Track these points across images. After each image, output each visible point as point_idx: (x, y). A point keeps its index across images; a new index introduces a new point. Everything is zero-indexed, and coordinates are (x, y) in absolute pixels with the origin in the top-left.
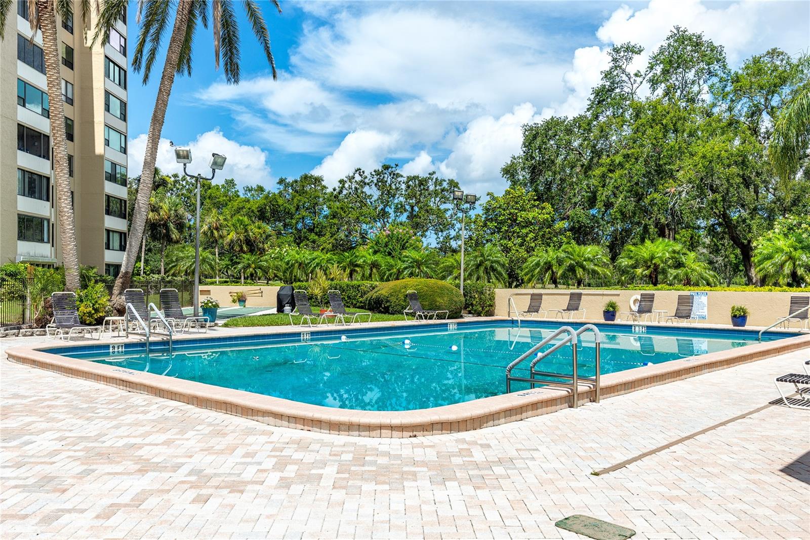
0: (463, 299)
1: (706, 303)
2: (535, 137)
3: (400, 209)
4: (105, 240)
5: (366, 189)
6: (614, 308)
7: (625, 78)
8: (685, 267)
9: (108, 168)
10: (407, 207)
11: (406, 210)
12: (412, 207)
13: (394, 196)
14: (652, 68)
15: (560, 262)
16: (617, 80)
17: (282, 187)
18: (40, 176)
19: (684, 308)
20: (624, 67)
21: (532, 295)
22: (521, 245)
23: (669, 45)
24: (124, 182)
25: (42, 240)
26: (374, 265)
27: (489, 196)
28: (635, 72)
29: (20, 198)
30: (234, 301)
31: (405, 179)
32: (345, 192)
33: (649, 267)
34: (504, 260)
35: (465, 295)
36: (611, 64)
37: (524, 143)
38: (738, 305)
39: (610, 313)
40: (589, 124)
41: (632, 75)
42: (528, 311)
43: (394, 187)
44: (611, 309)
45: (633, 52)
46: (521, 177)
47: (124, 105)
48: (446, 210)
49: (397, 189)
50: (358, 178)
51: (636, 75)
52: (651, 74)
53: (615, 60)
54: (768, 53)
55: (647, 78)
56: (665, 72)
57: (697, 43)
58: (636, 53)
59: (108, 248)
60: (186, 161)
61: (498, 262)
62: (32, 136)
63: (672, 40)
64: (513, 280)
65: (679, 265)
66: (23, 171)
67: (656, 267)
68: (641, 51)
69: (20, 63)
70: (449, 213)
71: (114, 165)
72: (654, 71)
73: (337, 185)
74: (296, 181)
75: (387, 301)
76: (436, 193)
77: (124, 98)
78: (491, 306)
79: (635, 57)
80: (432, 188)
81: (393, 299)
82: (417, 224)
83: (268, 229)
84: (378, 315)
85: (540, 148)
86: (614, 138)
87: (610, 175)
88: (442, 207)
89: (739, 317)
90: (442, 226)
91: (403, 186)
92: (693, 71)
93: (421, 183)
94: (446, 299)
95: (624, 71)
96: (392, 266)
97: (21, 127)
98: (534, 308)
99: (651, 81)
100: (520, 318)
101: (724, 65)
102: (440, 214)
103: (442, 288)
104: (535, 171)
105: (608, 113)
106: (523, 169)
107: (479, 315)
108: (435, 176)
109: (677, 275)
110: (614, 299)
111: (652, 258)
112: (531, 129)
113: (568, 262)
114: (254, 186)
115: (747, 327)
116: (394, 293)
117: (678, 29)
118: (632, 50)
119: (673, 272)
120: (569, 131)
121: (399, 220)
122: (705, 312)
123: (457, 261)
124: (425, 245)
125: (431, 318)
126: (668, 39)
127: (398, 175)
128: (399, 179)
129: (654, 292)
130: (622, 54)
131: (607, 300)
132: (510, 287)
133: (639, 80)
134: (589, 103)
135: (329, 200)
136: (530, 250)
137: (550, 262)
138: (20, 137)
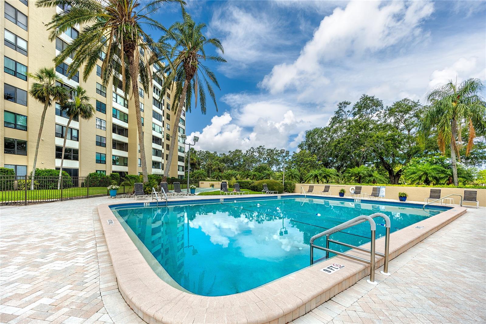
0: (284, 187)
1: (385, 191)
2: (310, 134)
3: (265, 159)
4: (178, 168)
5: (254, 153)
6: (344, 191)
7: (343, 113)
8: (373, 177)
9: (179, 148)
10: (267, 159)
11: (266, 160)
12: (268, 158)
13: (263, 155)
14: (354, 109)
15: (320, 175)
16: (341, 114)
17: (230, 153)
18: (159, 150)
19: (376, 193)
20: (343, 109)
21: (310, 186)
22: (305, 169)
23: (361, 101)
24: (184, 152)
25: (159, 168)
26: (255, 175)
27: (293, 153)
28: (348, 110)
29: (153, 157)
30: (210, 186)
31: (266, 150)
32: (248, 154)
33: (358, 176)
34: (299, 174)
35: (284, 186)
36: (339, 109)
37: (306, 137)
38: (402, 192)
39: (342, 194)
40: (330, 129)
41: (346, 112)
42: (308, 192)
43: (263, 152)
44: (342, 192)
45: (347, 104)
46: (304, 148)
47: (184, 130)
48: (280, 159)
49: (264, 153)
50: (252, 150)
51: (348, 112)
52: (353, 111)
53: (340, 107)
54: (403, 100)
55: (352, 113)
56: (359, 110)
57: (372, 99)
58: (348, 104)
59: (179, 171)
60: (185, 139)
61: (297, 175)
62: (157, 139)
63: (362, 99)
64: (301, 180)
65: (371, 176)
66: (154, 149)
67: (360, 176)
68: (350, 104)
69: (153, 118)
70: (280, 160)
71: (181, 147)
72: (355, 110)
73: (246, 152)
74: (234, 152)
75: (257, 187)
76: (276, 154)
77: (184, 128)
78: (294, 189)
79: (348, 106)
80: (275, 153)
81: (259, 186)
82: (270, 164)
83: (225, 165)
84: (253, 192)
85: (312, 138)
86: (339, 133)
87: (338, 145)
88: (278, 158)
89: (403, 197)
90: (278, 164)
91: (266, 152)
92: (370, 110)
93: (271, 151)
94: (277, 187)
95: (343, 111)
96: (260, 176)
97: (153, 136)
98: (311, 190)
99: (353, 114)
100: (306, 194)
101: (382, 107)
102: (277, 160)
103: (276, 183)
104: (310, 146)
105: (337, 125)
106: (305, 145)
107: (289, 192)
108: (276, 149)
109: (370, 180)
110: (343, 188)
111: (359, 173)
112: (309, 132)
113: (324, 175)
114: (222, 154)
115: (407, 202)
116: (260, 184)
117: (364, 95)
118: (346, 103)
119: (368, 178)
120: (322, 132)
121: (264, 162)
122: (384, 194)
123: (282, 174)
124: (272, 170)
125: (272, 193)
126: (360, 99)
127: (264, 149)
128: (265, 150)
129: (361, 186)
130: (343, 105)
131: (341, 188)
132: (300, 183)
133: (349, 113)
134: (330, 122)
135: (243, 157)
136: (308, 171)
137: (316, 175)
138: (153, 139)
